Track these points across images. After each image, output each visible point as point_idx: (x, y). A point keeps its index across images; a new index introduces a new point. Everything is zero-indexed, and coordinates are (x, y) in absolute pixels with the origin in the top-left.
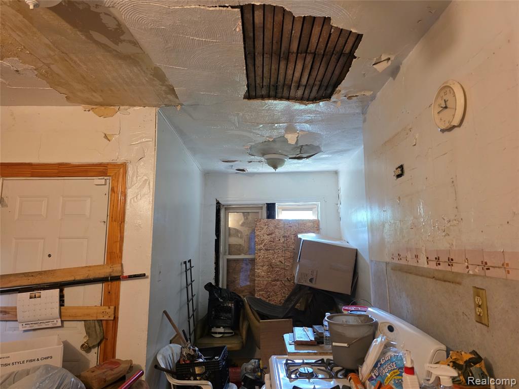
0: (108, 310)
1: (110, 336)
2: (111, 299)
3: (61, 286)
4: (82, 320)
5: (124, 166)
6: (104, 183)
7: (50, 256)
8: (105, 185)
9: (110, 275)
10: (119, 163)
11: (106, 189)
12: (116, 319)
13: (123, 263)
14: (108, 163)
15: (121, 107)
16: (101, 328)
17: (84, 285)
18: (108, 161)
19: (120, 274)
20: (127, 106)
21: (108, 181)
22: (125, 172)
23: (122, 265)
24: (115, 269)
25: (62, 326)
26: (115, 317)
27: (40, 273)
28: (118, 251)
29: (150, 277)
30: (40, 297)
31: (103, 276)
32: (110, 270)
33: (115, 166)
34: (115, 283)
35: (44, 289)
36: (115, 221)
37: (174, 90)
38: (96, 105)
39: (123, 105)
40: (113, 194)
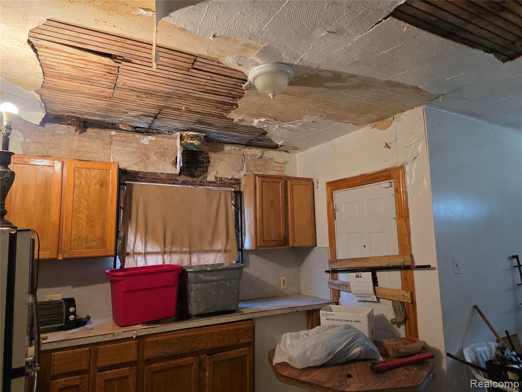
0: (406, 294)
1: (411, 317)
2: (408, 284)
3: (374, 270)
4: (390, 300)
5: (402, 167)
6: (389, 186)
7: (365, 246)
8: (391, 186)
9: (403, 264)
10: (398, 166)
11: (392, 190)
12: (413, 303)
13: (413, 254)
14: (391, 168)
15: (395, 116)
16: (404, 309)
17: (389, 271)
18: (390, 166)
19: (410, 264)
20: (398, 113)
21: (393, 183)
22: (404, 173)
23: (412, 256)
24: (406, 259)
25: (378, 301)
26: (412, 301)
27: (360, 259)
28: (407, 244)
29: (437, 269)
30: (361, 277)
31: (398, 265)
32: (403, 260)
33: (396, 169)
34: (409, 271)
35: (363, 271)
36: (402, 217)
37: (419, 89)
38: (377, 121)
39: (396, 114)
40: (397, 194)
